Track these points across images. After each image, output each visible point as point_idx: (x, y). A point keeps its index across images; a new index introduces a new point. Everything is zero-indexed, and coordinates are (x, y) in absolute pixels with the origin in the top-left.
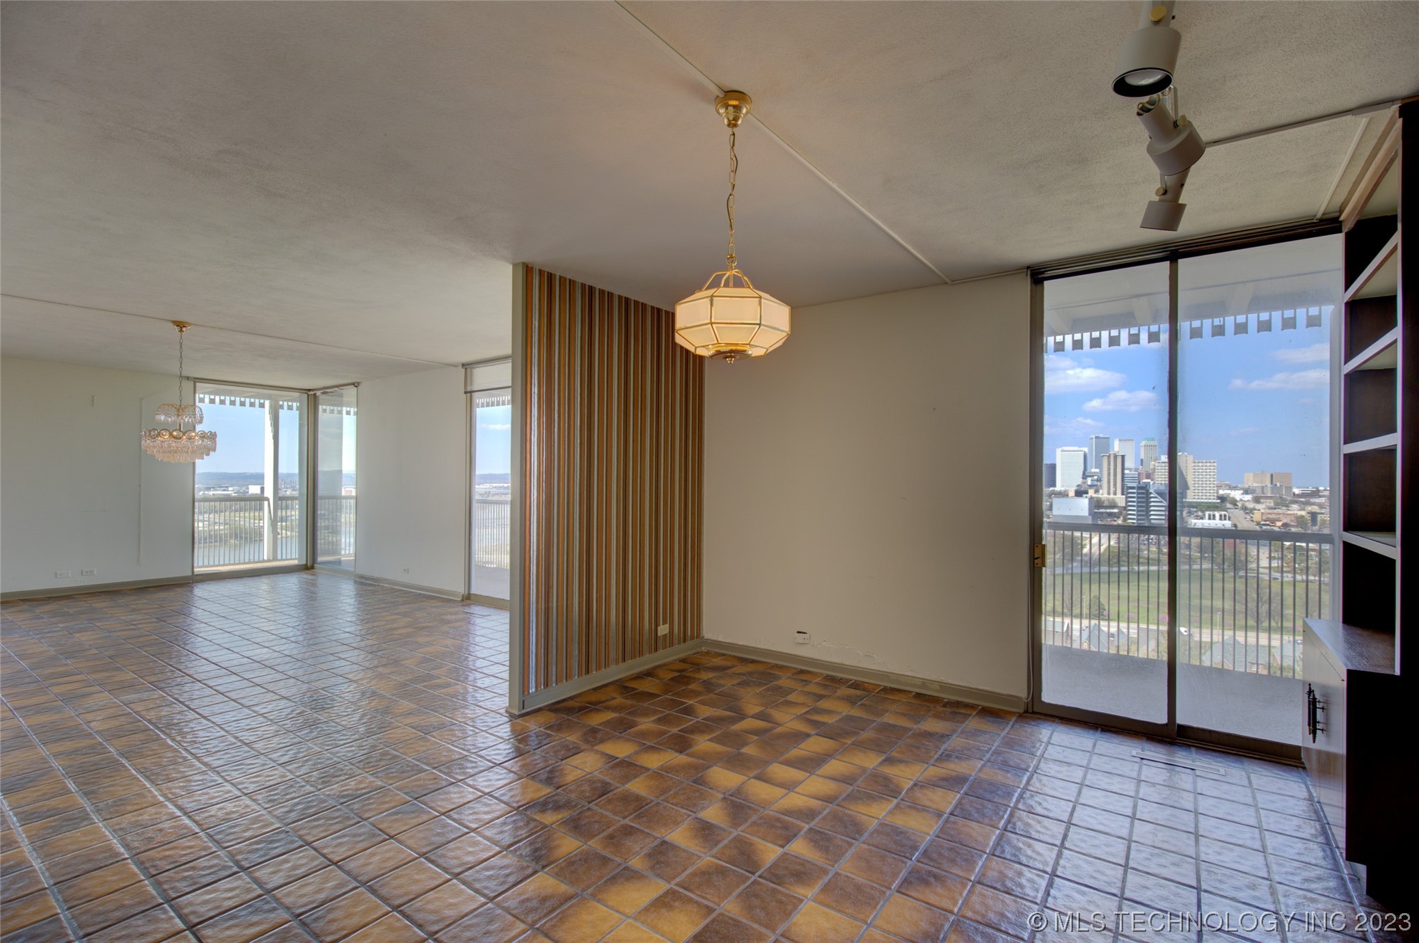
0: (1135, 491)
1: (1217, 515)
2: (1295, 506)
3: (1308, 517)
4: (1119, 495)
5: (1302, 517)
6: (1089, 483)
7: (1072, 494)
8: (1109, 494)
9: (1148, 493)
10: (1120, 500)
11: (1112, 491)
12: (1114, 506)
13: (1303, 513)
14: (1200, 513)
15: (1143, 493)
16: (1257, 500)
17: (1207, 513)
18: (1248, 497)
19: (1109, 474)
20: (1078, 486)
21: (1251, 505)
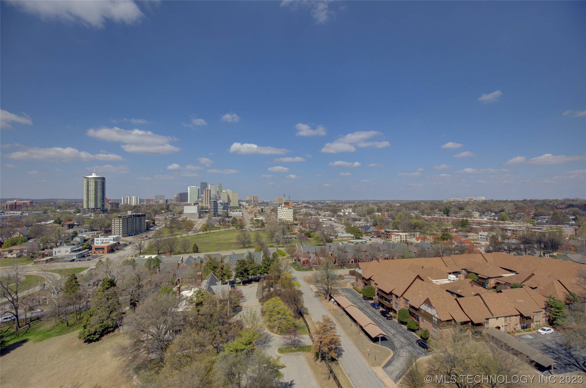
0: (213, 203)
1: (238, 210)
2: (258, 207)
3: (261, 210)
4: (209, 205)
5: (259, 210)
6: (200, 200)
7: (193, 204)
8: (205, 204)
9: (217, 203)
10: (209, 206)
11: (206, 203)
12: (207, 209)
13: (260, 209)
14: (233, 210)
15: (215, 204)
16: (249, 205)
17: (235, 210)
18: (247, 204)
19: (206, 197)
20: (196, 201)
21: (247, 207)
